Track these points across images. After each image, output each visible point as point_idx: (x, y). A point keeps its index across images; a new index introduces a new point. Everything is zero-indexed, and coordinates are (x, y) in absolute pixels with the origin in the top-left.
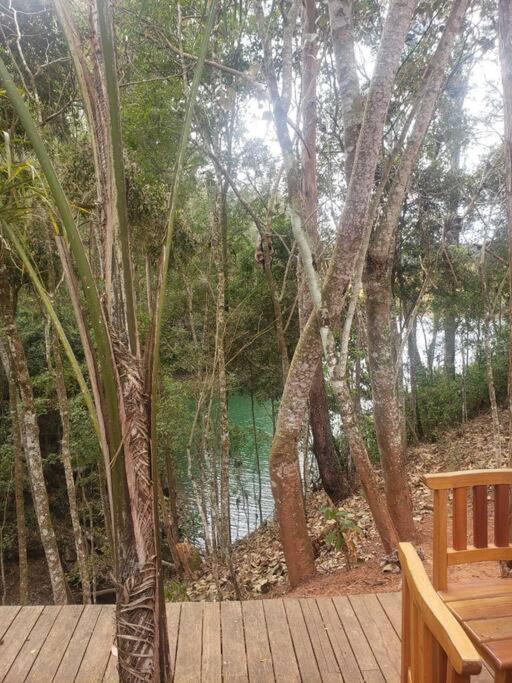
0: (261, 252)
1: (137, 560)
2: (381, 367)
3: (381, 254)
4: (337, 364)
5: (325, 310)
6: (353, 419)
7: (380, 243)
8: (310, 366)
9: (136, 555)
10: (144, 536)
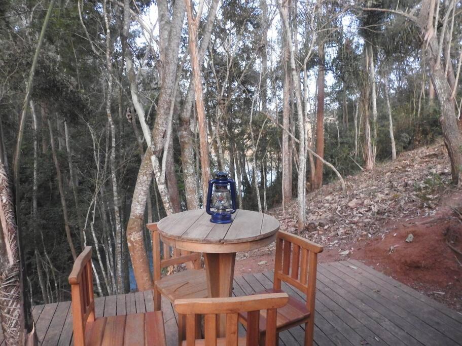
0: (130, 114)
1: (9, 263)
2: (189, 177)
3: (186, 117)
4: (160, 176)
5: (153, 146)
6: (170, 205)
7: (185, 110)
8: (147, 178)
9: (8, 260)
10: (12, 250)
